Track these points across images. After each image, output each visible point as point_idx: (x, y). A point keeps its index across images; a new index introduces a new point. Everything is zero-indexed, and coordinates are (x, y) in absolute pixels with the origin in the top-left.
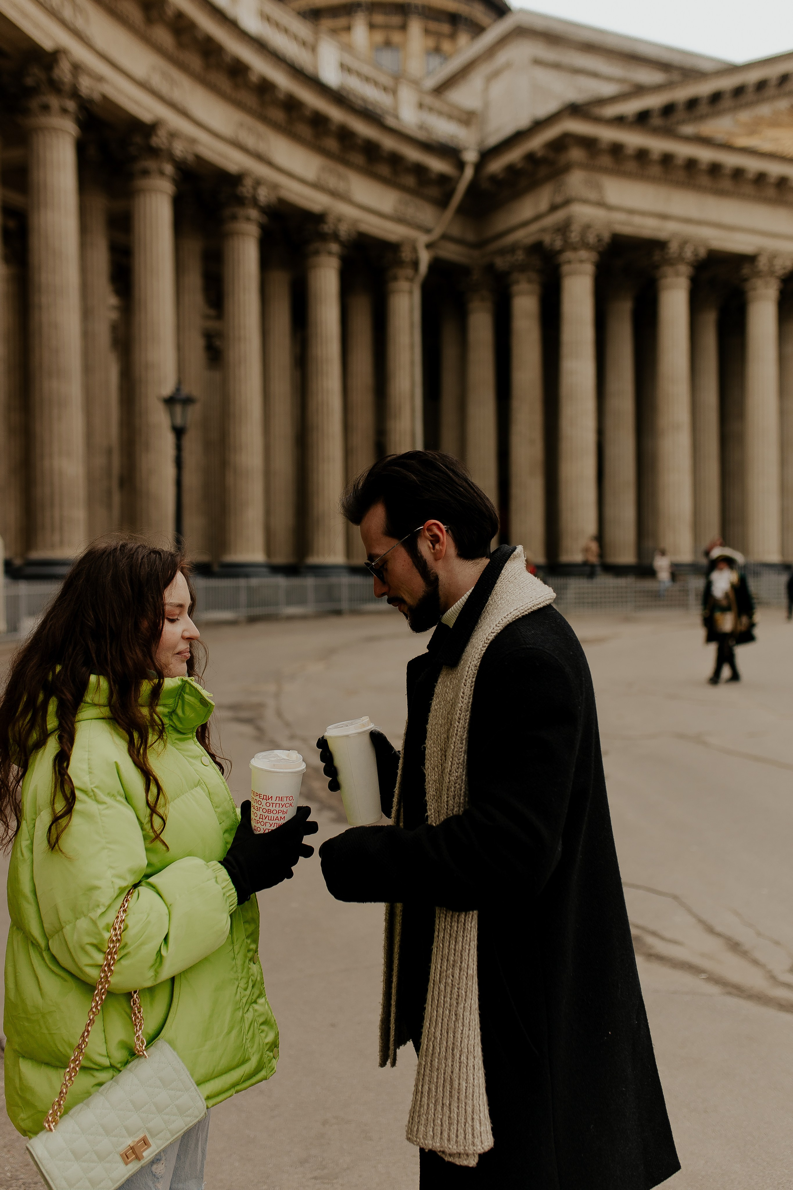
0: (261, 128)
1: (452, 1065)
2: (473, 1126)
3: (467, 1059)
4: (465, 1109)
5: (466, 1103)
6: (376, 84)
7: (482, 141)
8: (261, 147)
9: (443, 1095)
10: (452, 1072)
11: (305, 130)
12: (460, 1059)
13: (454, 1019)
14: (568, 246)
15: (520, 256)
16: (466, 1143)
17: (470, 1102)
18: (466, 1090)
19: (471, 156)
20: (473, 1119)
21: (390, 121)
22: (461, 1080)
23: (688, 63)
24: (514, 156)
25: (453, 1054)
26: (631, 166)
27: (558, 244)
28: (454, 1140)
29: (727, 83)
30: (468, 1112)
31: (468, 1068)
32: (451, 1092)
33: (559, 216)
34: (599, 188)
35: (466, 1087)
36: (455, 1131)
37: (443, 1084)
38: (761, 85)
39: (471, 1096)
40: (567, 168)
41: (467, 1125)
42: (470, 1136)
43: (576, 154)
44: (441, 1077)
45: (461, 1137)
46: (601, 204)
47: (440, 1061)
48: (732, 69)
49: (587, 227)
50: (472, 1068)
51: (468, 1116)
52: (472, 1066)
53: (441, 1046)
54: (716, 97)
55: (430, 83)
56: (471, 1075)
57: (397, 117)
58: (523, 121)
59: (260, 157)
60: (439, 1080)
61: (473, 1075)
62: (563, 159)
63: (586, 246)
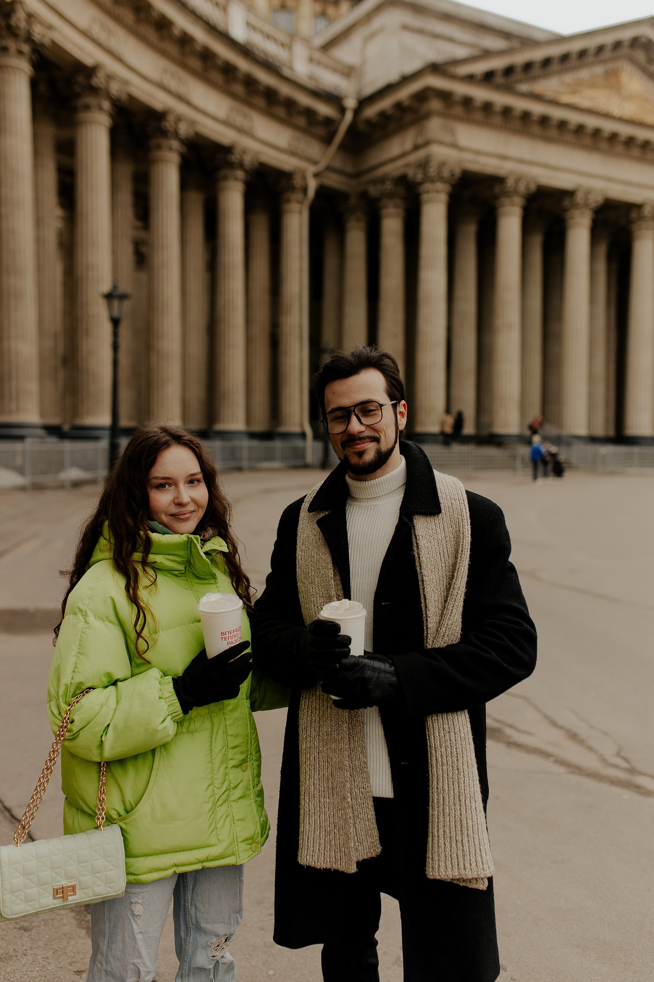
0: (182, 73)
1: (460, 809)
2: (481, 855)
3: (471, 803)
4: (474, 842)
5: (473, 838)
6: (275, 40)
7: (360, 91)
8: (182, 90)
9: (456, 834)
10: (461, 815)
11: (218, 77)
12: (465, 803)
13: (457, 773)
14: (427, 179)
15: (389, 186)
16: (478, 869)
17: (476, 837)
18: (473, 827)
19: (351, 103)
20: (480, 850)
21: (286, 72)
22: (468, 820)
23: (525, 33)
24: (386, 104)
25: (460, 800)
26: (479, 115)
27: (419, 177)
28: (469, 868)
29: (555, 51)
30: (476, 844)
31: (472, 810)
32: (461, 831)
33: (420, 154)
34: (452, 132)
35: (472, 825)
36: (469, 861)
37: (455, 826)
38: (583, 54)
39: (477, 832)
40: (427, 116)
41: (477, 855)
42: (481, 863)
43: (435, 104)
44: (452, 820)
45: (474, 864)
46: (454, 146)
47: (450, 807)
48: (561, 39)
49: (442, 164)
50: (475, 810)
51: (476, 848)
52: (474, 808)
53: (450, 795)
54: (547, 62)
55: (319, 41)
56: (475, 815)
57: (291, 68)
58: (393, 76)
59: (181, 98)
60: (452, 823)
61: (476, 815)
62: (425, 108)
63: (441, 179)
